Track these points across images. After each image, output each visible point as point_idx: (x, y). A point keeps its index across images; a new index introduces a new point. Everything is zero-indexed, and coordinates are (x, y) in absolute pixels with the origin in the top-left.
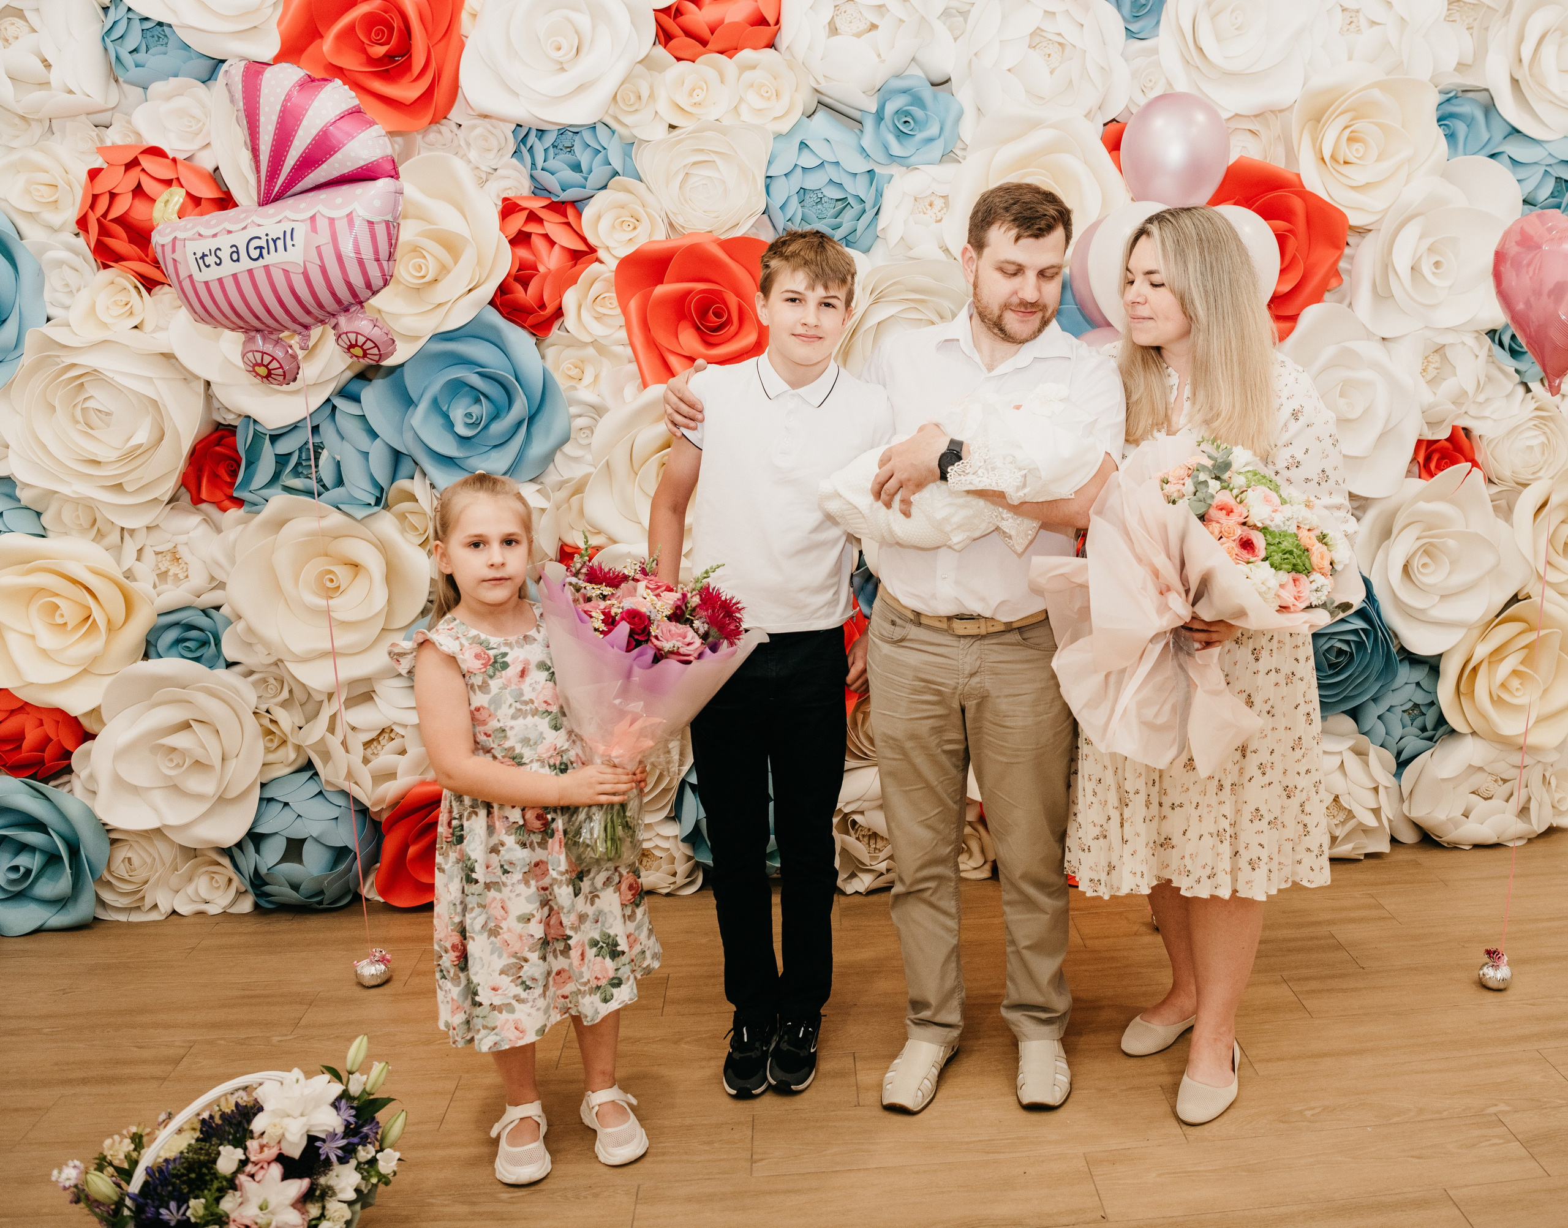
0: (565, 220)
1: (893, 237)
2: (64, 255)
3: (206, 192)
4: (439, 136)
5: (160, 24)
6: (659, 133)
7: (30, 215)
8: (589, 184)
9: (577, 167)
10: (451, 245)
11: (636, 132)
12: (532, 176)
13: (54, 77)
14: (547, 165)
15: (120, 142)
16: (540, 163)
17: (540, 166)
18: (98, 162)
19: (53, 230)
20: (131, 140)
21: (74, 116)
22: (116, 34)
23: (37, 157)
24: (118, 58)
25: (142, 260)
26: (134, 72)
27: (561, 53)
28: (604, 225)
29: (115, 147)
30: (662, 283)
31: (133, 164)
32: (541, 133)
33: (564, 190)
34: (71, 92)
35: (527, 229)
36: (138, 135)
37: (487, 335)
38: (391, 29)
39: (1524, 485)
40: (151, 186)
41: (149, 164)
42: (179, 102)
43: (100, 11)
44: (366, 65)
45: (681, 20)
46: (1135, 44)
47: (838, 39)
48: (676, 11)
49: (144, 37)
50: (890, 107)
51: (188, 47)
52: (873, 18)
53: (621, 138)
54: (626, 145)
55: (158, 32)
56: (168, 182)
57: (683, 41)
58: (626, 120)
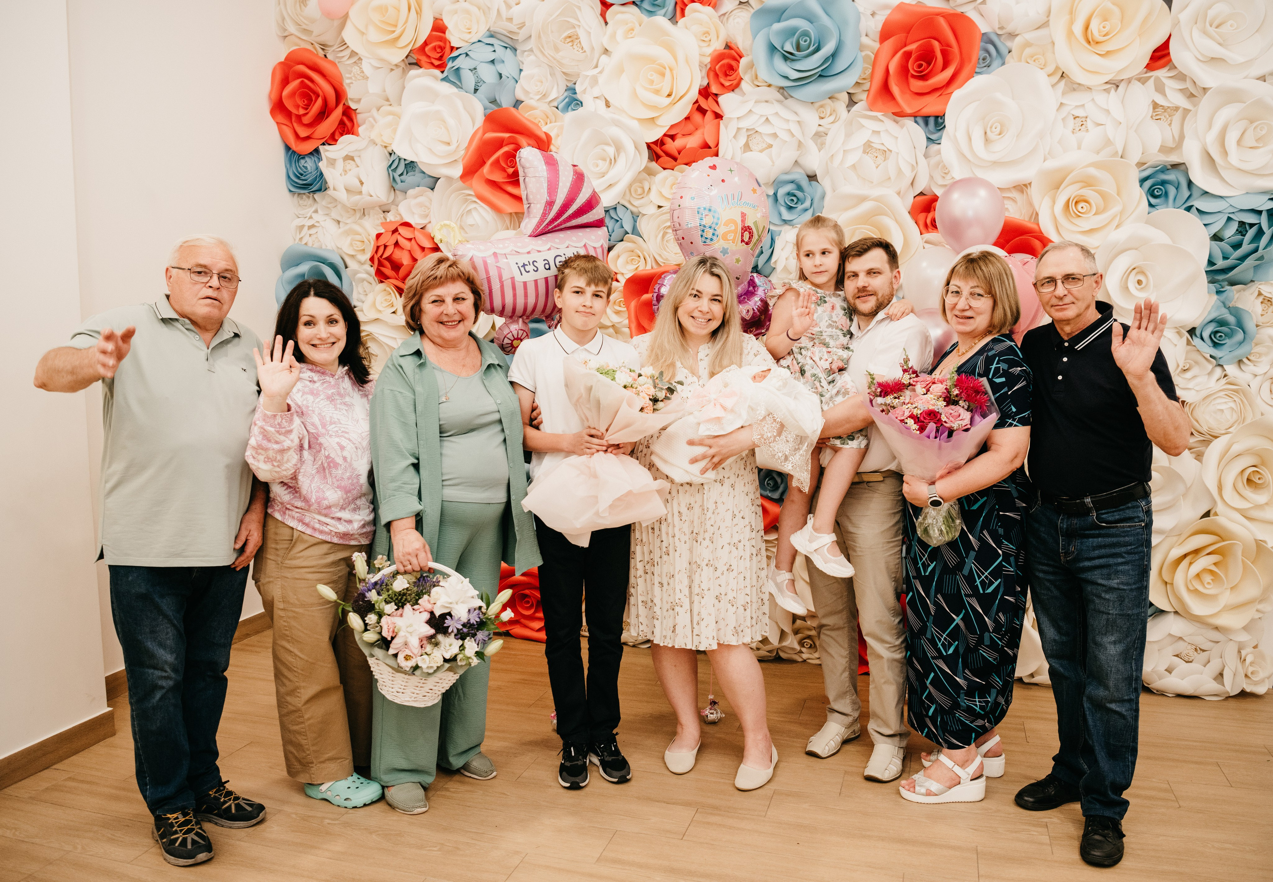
1: (779, 267)
2: (364, 276)
3: (427, 244)
5: (412, 162)
6: (651, 210)
7: (353, 256)
8: (612, 238)
11: (641, 210)
13: (364, 189)
15: (393, 220)
18: (382, 231)
19: (362, 264)
20: (398, 219)
21: (373, 208)
22: (393, 167)
23: (357, 228)
24: (394, 179)
25: (396, 279)
26: (399, 186)
27: (598, 169)
28: (620, 262)
29: (391, 222)
30: (647, 292)
31: (395, 231)
34: (371, 196)
36: (400, 215)
39: (1216, 437)
40: (402, 242)
41: (403, 230)
42: (421, 199)
43: (388, 155)
44: (503, 178)
45: (664, 147)
46: (935, 147)
47: (748, 154)
48: (660, 143)
49: (405, 167)
50: (782, 192)
51: (424, 173)
52: (769, 140)
53: (632, 213)
54: (635, 217)
55: (411, 166)
56: (410, 240)
57: (665, 159)
58: (636, 203)
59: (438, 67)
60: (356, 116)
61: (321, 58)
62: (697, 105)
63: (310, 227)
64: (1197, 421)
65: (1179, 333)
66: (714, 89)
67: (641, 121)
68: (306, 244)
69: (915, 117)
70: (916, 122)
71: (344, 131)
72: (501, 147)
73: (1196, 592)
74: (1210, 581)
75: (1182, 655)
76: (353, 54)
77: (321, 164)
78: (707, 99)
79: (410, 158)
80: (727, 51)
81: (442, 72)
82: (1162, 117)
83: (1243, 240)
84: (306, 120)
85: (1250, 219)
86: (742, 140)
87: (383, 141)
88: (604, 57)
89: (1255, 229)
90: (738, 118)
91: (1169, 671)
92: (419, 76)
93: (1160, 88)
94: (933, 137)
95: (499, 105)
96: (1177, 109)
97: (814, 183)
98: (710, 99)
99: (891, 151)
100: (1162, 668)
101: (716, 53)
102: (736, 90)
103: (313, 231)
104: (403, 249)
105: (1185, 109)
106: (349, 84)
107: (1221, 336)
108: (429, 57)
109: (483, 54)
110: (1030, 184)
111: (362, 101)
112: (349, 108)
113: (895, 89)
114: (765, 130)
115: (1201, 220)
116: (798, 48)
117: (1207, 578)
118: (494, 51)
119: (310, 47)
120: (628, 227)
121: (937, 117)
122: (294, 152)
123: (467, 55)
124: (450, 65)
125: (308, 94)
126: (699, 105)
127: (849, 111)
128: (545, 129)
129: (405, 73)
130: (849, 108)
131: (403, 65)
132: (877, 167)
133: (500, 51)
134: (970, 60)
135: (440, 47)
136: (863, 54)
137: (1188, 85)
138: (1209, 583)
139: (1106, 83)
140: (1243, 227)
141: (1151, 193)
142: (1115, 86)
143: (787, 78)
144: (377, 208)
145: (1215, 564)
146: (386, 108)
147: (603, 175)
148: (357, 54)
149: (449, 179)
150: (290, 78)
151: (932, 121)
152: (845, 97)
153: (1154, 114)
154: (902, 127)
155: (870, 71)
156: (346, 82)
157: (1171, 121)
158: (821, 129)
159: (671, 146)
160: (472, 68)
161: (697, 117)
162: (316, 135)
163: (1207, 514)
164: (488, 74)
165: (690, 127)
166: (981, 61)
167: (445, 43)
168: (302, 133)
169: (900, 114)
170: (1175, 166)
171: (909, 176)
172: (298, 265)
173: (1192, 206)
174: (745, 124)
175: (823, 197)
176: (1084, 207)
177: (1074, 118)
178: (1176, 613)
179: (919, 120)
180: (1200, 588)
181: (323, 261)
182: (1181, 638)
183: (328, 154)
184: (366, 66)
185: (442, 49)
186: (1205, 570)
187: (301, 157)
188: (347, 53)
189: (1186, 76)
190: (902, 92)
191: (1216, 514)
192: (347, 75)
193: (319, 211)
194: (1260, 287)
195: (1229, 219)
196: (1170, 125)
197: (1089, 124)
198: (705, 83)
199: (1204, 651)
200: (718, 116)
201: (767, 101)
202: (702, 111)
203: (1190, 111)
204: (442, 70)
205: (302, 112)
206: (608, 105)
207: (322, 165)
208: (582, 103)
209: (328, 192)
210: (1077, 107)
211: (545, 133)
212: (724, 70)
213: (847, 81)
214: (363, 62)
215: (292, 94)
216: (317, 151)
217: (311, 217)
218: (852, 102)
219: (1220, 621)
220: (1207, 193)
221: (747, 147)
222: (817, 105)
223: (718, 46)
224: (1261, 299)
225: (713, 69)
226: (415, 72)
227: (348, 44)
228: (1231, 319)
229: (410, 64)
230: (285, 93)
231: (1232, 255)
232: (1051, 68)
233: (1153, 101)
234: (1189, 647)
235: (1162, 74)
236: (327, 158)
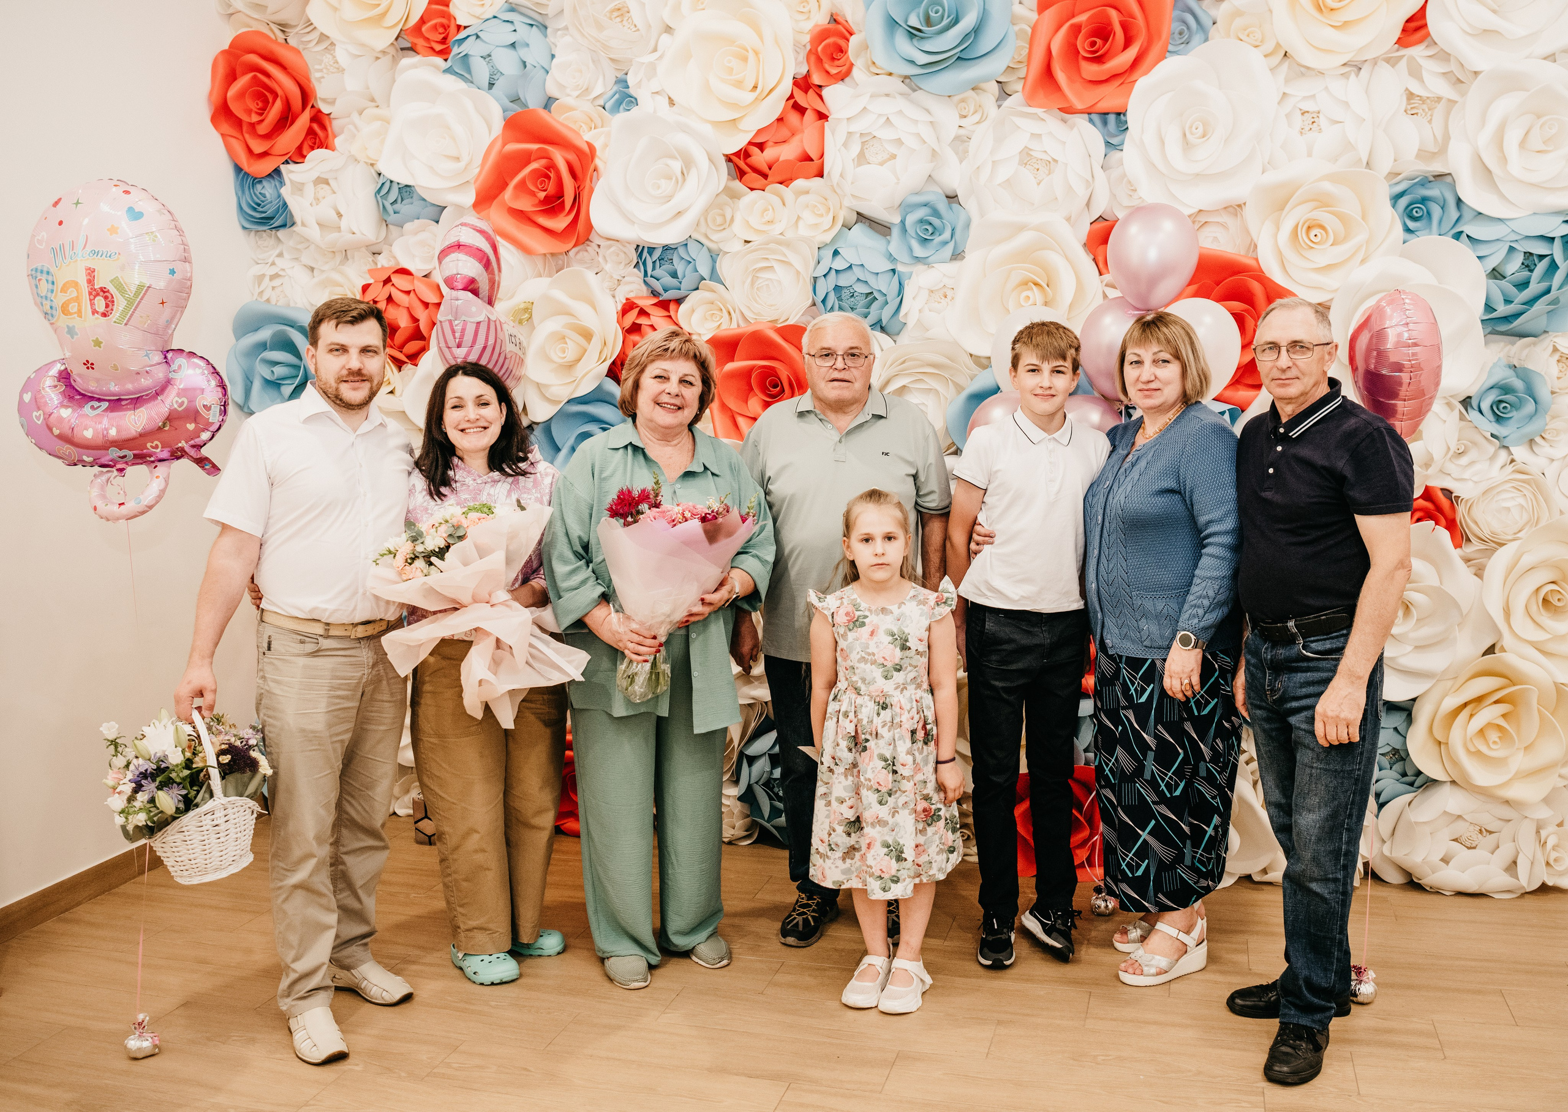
0: (668, 314)
1: (911, 322)
3: (432, 299)
4: (585, 254)
5: (407, 186)
6: (736, 246)
8: (683, 286)
9: (674, 275)
10: (588, 335)
11: (721, 246)
12: (645, 281)
13: (344, 224)
14: (655, 273)
15: (386, 265)
16: (649, 272)
17: (649, 275)
18: (371, 281)
20: (392, 263)
21: (358, 248)
22: (383, 192)
23: (337, 276)
24: (384, 207)
26: (392, 218)
27: (660, 191)
28: (695, 318)
29: (383, 268)
30: (733, 360)
31: (388, 281)
32: (651, 250)
33: (666, 291)
34: (354, 232)
35: (638, 322)
36: (395, 258)
37: (608, 399)
38: (549, 178)
39: (1501, 545)
40: (398, 296)
41: (398, 280)
42: (422, 236)
43: (376, 176)
44: (533, 206)
45: (749, 160)
46: (1115, 155)
47: (865, 168)
48: (744, 154)
49: (400, 192)
50: (911, 219)
51: (424, 200)
52: (892, 149)
53: (709, 250)
54: (714, 256)
55: (406, 190)
56: (408, 293)
57: (751, 176)
58: (714, 237)
59: (440, 53)
60: (330, 123)
61: (280, 44)
62: (792, 101)
63: (273, 277)
64: (1476, 523)
65: (1449, 404)
66: (816, 79)
67: (716, 124)
68: (268, 301)
69: (1089, 114)
70: (1091, 121)
71: (315, 143)
72: (528, 162)
73: (1478, 754)
74: (1497, 740)
75: (1463, 839)
76: (323, 37)
77: (283, 191)
78: (806, 92)
79: (405, 181)
80: (833, 26)
81: (446, 60)
82: (1420, 111)
83: (1530, 278)
84: (262, 129)
85: (1540, 249)
86: (855, 149)
87: (369, 158)
88: (665, 37)
89: (1546, 261)
90: (848, 119)
91: (1445, 860)
92: (414, 66)
93: (1415, 72)
94: (1114, 141)
95: (525, 105)
96: (1439, 99)
97: (955, 206)
98: (811, 92)
99: (1056, 161)
100: (1436, 858)
101: (819, 29)
102: (847, 80)
103: (277, 282)
104: (399, 306)
105: (1449, 100)
106: (319, 80)
107: (1505, 408)
108: (427, 40)
109: (499, 34)
110: (1245, 204)
111: (337, 102)
112: (319, 111)
113: (1060, 76)
114: (885, 134)
115: (1474, 251)
116: (928, 21)
117: (1493, 736)
118: (515, 31)
119: (265, 30)
120: (704, 271)
121: (1119, 114)
122: (247, 174)
123: (478, 37)
124: (455, 50)
125: (263, 94)
126: (795, 101)
127: (999, 106)
128: (587, 136)
129: (395, 60)
130: (999, 103)
131: (392, 51)
132: (1039, 184)
133: (522, 30)
134: (1160, 37)
135: (443, 26)
136: (1016, 28)
137: (1453, 67)
138: (1495, 742)
139: (1344, 65)
140: (1530, 261)
141: (1409, 214)
142: (1355, 69)
143: (912, 62)
144: (364, 249)
145: (1504, 716)
146: (371, 111)
147: (669, 198)
148: (328, 37)
149: (459, 208)
150: (237, 72)
151: (1112, 118)
152: (995, 87)
153: (1409, 107)
154: (1072, 128)
155: (1027, 51)
156: (314, 76)
157: (1431, 115)
158: (962, 132)
159: (759, 158)
160: (484, 54)
161: (793, 118)
162: (275, 151)
163: (1491, 650)
164: (506, 62)
165: (784, 132)
166: (1177, 36)
167: (449, 20)
168: (258, 147)
169: (1068, 110)
170: (1439, 176)
171: (1082, 193)
172: (256, 330)
173: (1462, 232)
174: (858, 127)
175: (968, 225)
176: (1318, 234)
177: (1303, 114)
178: (1453, 782)
179: (1095, 117)
180: (1484, 749)
181: (292, 324)
182: (1460, 817)
183: (293, 176)
184: (340, 53)
185: (445, 27)
186: (1490, 725)
187: (257, 180)
188: (315, 36)
189: (1450, 55)
190: (1070, 79)
191: (1503, 650)
192: (317, 67)
193: (285, 254)
194: (1555, 340)
195: (1512, 249)
196: (1430, 122)
197: (1322, 121)
198: (804, 70)
199: (1491, 832)
200: (822, 116)
201: (887, 95)
202: (800, 110)
203: (1456, 102)
204: (445, 57)
205: (255, 118)
206: (672, 102)
207: (285, 192)
208: (636, 99)
209: (294, 228)
210: (1305, 98)
211: (588, 143)
212: (829, 52)
213: (994, 66)
214: (337, 48)
215: (241, 95)
216: (277, 172)
217: (273, 264)
218: (1004, 93)
219: (1510, 793)
220: (1480, 213)
221: (861, 159)
222: (956, 99)
223: (820, 19)
224: (1557, 356)
225: (813, 51)
226: (409, 60)
227: (316, 24)
228: (1518, 384)
229: (402, 49)
230: (231, 93)
231: (1516, 297)
232: (1269, 46)
233: (1407, 89)
234: (1472, 828)
235: (1418, 52)
236: (291, 180)
